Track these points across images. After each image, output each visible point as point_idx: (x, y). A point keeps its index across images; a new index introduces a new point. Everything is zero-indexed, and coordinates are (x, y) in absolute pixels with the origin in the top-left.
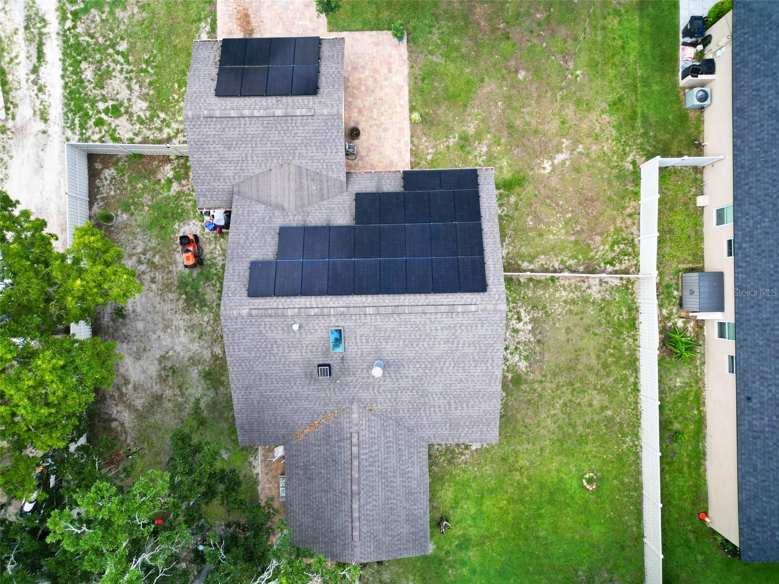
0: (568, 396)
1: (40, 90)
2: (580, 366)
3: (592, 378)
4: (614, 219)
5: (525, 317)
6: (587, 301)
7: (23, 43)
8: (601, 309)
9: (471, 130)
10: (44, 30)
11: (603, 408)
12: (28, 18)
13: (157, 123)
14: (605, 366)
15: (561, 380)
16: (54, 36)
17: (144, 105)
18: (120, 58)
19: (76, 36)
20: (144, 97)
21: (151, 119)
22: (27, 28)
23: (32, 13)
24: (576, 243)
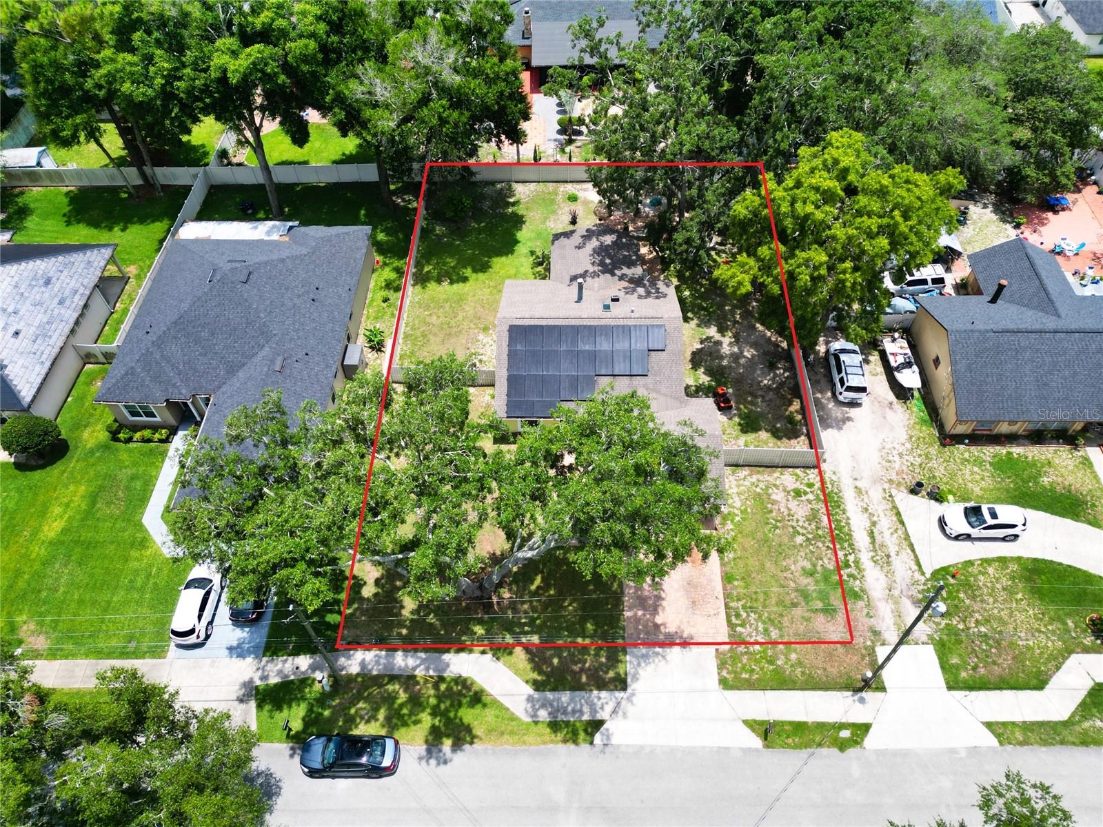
0: (453, 322)
1: (866, 510)
7: (889, 543)
10: (873, 554)
19: (843, 548)
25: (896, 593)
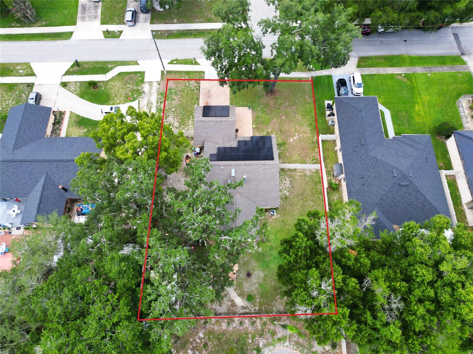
0: (302, 202)
2: (305, 194)
3: (309, 197)
4: (312, 154)
5: (288, 180)
6: (306, 176)
8: (310, 178)
9: (270, 131)
11: (313, 206)
12: (148, 103)
13: (181, 128)
14: (313, 194)
15: (300, 198)
16: (154, 107)
17: (178, 124)
18: (172, 113)
19: (160, 107)
20: (178, 122)
21: (179, 127)
22: (147, 105)
23: (149, 102)
24: (301, 159)
25: (149, 95)
